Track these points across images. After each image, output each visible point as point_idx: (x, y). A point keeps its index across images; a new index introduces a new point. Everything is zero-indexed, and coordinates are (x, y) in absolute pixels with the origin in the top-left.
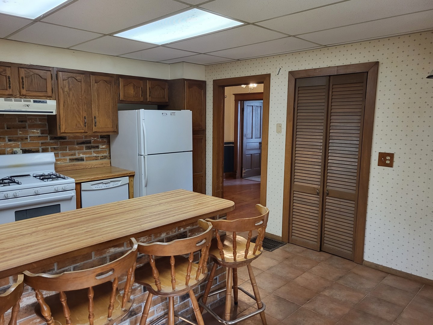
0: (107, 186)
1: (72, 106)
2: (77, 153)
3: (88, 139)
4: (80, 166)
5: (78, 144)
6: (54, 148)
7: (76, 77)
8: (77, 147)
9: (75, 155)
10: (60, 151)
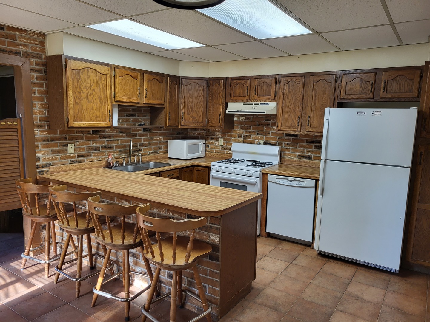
0: (290, 184)
1: (289, 107)
2: (306, 151)
3: (318, 139)
4: (305, 164)
5: (308, 142)
6: (287, 143)
7: (295, 80)
8: (306, 145)
9: (303, 152)
10: (292, 147)
